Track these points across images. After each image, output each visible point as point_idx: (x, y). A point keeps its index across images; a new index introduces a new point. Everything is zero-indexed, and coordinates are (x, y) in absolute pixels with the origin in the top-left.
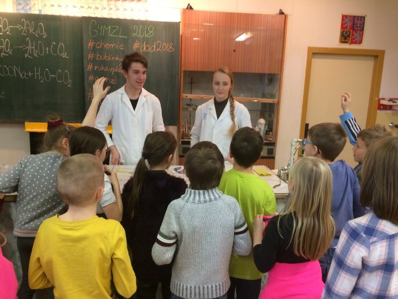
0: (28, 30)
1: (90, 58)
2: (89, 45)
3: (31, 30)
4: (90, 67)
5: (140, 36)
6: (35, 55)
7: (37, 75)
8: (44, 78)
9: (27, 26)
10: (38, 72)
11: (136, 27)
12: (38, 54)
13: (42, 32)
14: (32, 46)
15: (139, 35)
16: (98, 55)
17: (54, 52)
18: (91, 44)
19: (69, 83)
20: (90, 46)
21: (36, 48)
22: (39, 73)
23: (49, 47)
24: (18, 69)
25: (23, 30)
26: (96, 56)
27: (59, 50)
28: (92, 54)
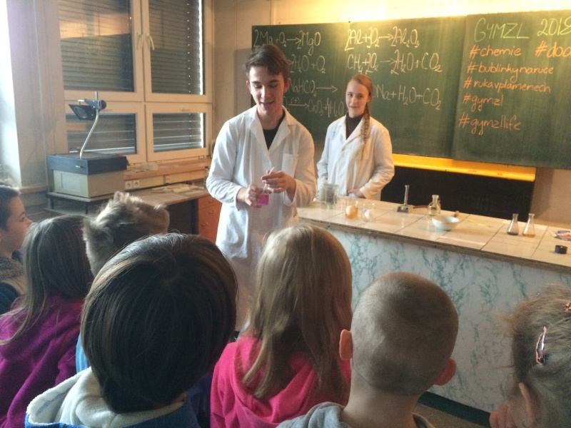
0: (399, 40)
1: (470, 71)
2: (471, 53)
3: (402, 40)
4: (468, 83)
5: (550, 34)
6: (403, 70)
7: (401, 95)
8: (408, 98)
9: (399, 34)
10: (402, 91)
11: (544, 22)
12: (406, 70)
13: (414, 41)
14: (401, 59)
15: (547, 32)
16: (481, 66)
17: (425, 66)
18: (473, 52)
19: (436, 106)
20: (473, 55)
21: (405, 62)
22: (404, 93)
23: (420, 60)
24: (382, 88)
25: (392, 40)
26: (478, 68)
27: (432, 63)
28: (473, 65)
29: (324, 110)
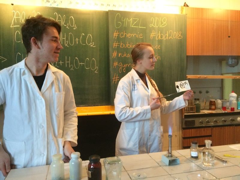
1: (115, 46)
2: (114, 35)
3: (62, 23)
5: (156, 26)
8: (74, 66)
9: (59, 19)
10: (68, 60)
12: (68, 44)
13: (72, 25)
14: (63, 37)
17: (83, 43)
18: (115, 34)
21: (67, 39)
22: (70, 62)
23: (79, 38)
26: (120, 45)
28: (116, 43)
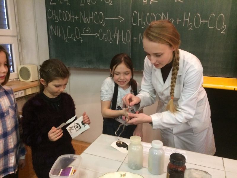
7: (186, 22)
8: (193, 24)
10: (187, 18)
19: (223, 29)
22: (188, 20)
24: (166, 16)
29: (113, 38)
